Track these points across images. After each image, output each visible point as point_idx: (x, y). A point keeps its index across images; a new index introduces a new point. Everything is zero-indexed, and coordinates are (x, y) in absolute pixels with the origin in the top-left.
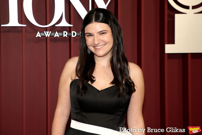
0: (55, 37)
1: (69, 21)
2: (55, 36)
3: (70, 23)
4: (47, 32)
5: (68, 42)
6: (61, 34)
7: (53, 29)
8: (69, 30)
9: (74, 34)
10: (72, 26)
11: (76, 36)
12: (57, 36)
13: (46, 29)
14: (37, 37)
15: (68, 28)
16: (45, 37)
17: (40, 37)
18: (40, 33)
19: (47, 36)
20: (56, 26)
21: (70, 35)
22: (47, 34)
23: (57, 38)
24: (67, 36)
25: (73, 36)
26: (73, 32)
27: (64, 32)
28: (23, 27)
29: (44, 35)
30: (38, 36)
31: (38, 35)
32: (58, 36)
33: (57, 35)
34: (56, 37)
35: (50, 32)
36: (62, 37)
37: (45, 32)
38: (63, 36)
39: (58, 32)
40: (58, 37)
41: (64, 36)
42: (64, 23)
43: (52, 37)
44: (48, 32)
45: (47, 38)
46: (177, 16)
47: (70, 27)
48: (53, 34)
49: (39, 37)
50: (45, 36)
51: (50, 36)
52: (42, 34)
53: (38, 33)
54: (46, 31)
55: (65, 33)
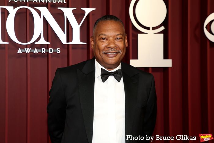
1: (47, 39)
2: (34, 53)
3: (48, 41)
4: (27, 49)
5: (46, 58)
6: (39, 51)
7: (33, 46)
8: (47, 47)
9: (51, 50)
10: (49, 43)
11: (54, 52)
13: (27, 46)
14: (18, 53)
15: (46, 45)
17: (21, 53)
18: (21, 49)
19: (27, 52)
20: (35, 43)
21: (47, 51)
22: (27, 50)
24: (45, 53)
25: (50, 52)
26: (50, 49)
27: (43, 49)
29: (24, 51)
30: (20, 52)
31: (20, 51)
33: (36, 51)
35: (30, 49)
37: (25, 49)
38: (41, 52)
39: (37, 49)
40: (37, 54)
41: (42, 53)
42: (43, 41)
43: (32, 53)
44: (29, 49)
45: (27, 54)
46: (140, 35)
47: (48, 45)
48: (32, 51)
50: (26, 52)
51: (30, 52)
52: (23, 51)
53: (20, 49)
54: (27, 47)
55: (44, 50)
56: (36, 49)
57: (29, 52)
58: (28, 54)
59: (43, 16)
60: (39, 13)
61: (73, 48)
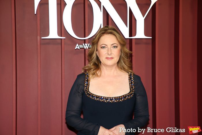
16: (84, 49)
28: (62, 40)
49: (78, 49)
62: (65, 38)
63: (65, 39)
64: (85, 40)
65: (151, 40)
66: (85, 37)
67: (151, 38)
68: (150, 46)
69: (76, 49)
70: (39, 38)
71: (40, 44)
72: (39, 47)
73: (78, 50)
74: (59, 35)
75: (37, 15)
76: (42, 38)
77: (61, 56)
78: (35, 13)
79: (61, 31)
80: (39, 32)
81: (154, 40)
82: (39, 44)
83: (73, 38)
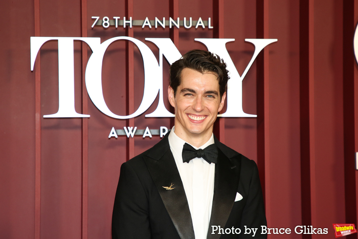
0: (144, 138)
2: (144, 136)
3: (172, 111)
4: (129, 128)
6: (155, 132)
7: (141, 121)
8: (171, 123)
12: (147, 135)
13: (128, 123)
14: (110, 137)
15: (168, 121)
16: (125, 137)
17: (117, 137)
18: (116, 129)
19: (128, 137)
22: (128, 131)
23: (148, 139)
27: (162, 128)
28: (83, 119)
29: (123, 134)
30: (113, 135)
31: (113, 133)
32: (151, 136)
33: (148, 133)
34: (146, 137)
35: (136, 128)
36: (158, 137)
38: (159, 135)
39: (150, 128)
40: (151, 138)
41: (161, 136)
42: (162, 111)
43: (138, 138)
44: (132, 128)
45: (128, 139)
47: (172, 119)
48: (140, 132)
49: (114, 137)
51: (135, 135)
52: (121, 132)
53: (113, 130)
54: (127, 126)
55: (164, 131)
56: (147, 129)
57: (132, 136)
58: (130, 140)
59: (163, 56)
60: (156, 51)
61: (227, 127)
62: (89, 116)
63: (88, 118)
64: (127, 120)
65: (256, 120)
66: (128, 114)
67: (256, 116)
68: (254, 133)
69: (109, 138)
70: (38, 116)
71: (41, 128)
72: (38, 135)
73: (114, 139)
74: (77, 111)
75: (36, 73)
76: (45, 116)
77: (81, 151)
78: (32, 69)
79: (81, 103)
80: (38, 104)
81: (260, 120)
82: (38, 127)
83: (106, 117)
